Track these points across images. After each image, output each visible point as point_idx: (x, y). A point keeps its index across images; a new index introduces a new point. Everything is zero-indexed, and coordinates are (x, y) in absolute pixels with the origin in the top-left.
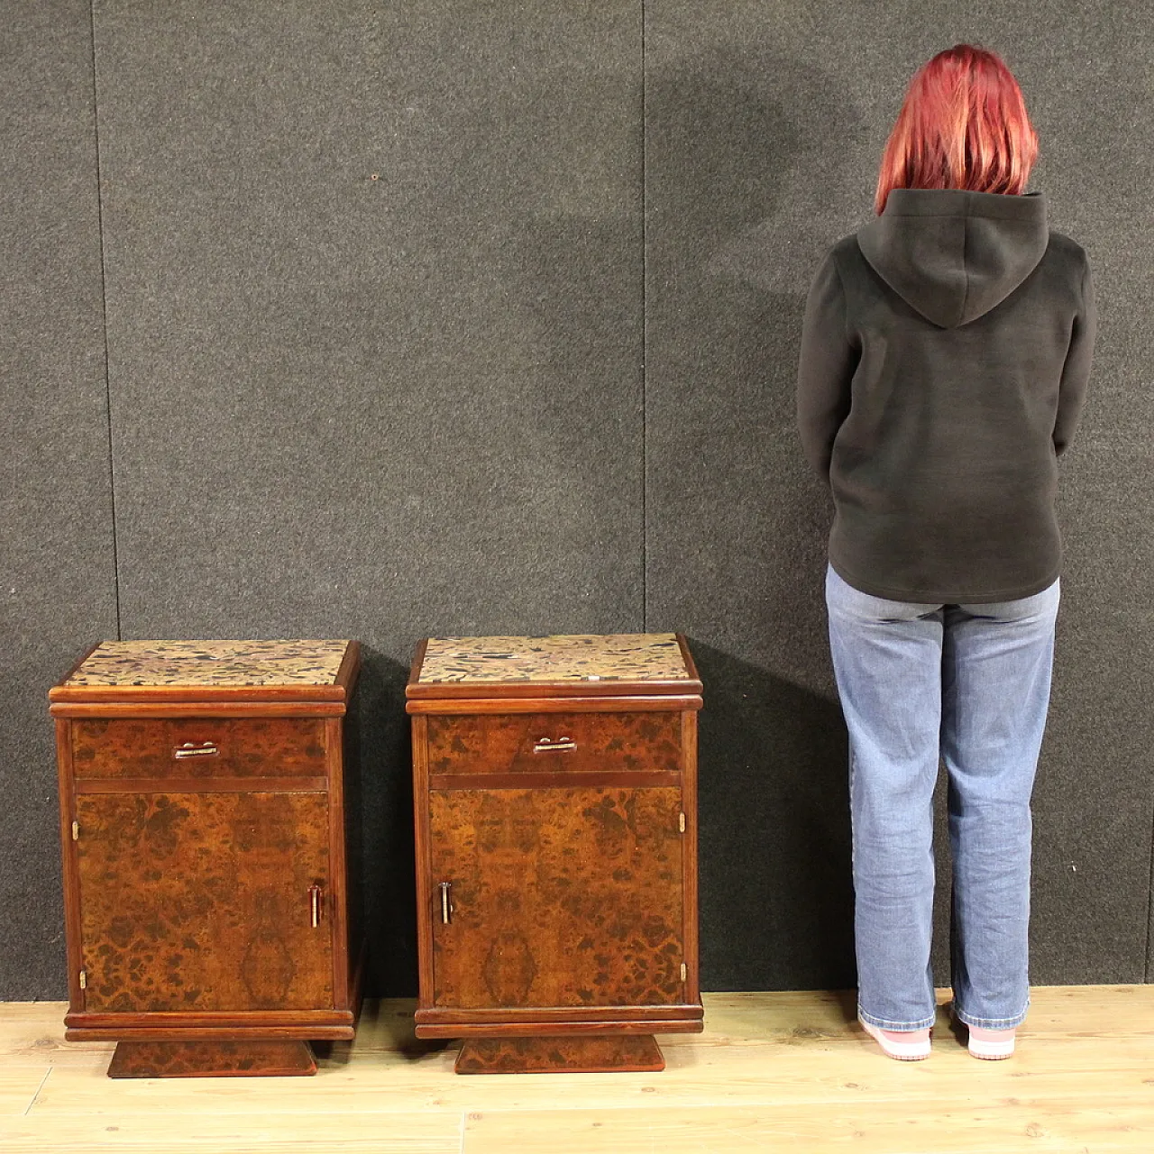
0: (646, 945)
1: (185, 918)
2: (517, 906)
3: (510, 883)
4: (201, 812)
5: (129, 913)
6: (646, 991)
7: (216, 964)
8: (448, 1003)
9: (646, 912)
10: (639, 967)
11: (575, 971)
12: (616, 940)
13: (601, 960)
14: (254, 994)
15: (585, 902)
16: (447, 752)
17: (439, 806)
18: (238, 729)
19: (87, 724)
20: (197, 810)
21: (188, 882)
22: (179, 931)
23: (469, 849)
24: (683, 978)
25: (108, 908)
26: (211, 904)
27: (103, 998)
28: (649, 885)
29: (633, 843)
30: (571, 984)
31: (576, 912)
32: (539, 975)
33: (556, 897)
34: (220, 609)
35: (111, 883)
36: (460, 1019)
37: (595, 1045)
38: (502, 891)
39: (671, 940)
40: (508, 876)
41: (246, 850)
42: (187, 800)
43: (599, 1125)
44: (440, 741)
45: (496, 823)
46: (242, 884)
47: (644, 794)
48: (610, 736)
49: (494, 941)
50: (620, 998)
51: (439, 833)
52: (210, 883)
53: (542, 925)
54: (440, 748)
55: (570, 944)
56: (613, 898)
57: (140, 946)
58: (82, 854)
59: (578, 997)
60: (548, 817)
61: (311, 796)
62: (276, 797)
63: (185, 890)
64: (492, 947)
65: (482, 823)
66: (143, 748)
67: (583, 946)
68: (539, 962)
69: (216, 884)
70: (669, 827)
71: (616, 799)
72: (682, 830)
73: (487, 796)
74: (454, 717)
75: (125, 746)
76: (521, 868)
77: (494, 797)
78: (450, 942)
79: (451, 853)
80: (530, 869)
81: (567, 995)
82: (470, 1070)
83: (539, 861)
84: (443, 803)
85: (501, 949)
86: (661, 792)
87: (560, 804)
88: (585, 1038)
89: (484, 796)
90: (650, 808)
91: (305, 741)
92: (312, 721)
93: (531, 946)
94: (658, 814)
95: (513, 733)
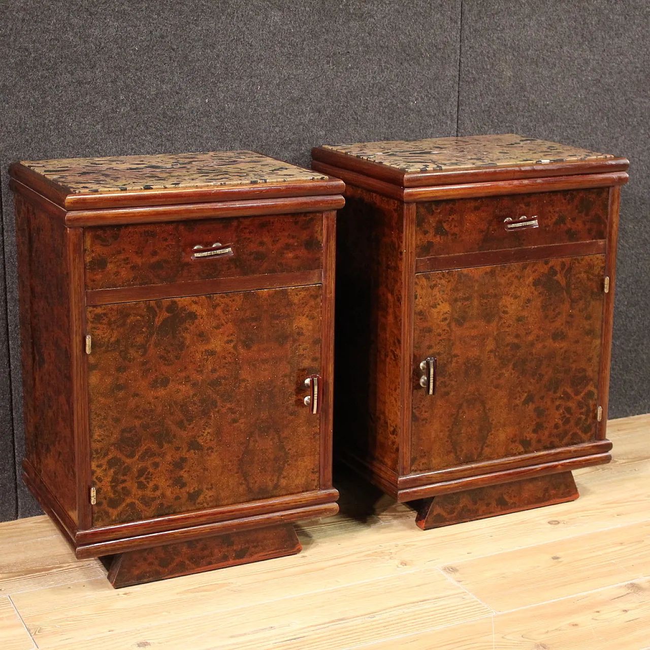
0: (573, 396)
1: (190, 421)
2: (479, 371)
3: (475, 352)
4: (208, 314)
5: (137, 423)
6: (570, 433)
7: (218, 462)
8: (421, 467)
9: (574, 366)
10: (566, 414)
11: (519, 424)
12: (551, 393)
13: (539, 412)
14: (251, 485)
15: (530, 362)
16: (430, 237)
17: (422, 288)
19: (100, 232)
20: (204, 312)
21: (194, 385)
22: (184, 434)
23: (444, 324)
24: (599, 418)
25: (117, 420)
26: (214, 403)
27: (110, 510)
28: (577, 342)
29: (568, 306)
30: (515, 436)
31: (523, 372)
32: (493, 432)
33: (509, 361)
34: (99, 127)
35: (121, 394)
37: (531, 486)
38: (468, 360)
41: (248, 347)
42: (196, 303)
44: (426, 226)
45: (467, 299)
46: (244, 380)
47: (579, 263)
48: (557, 213)
49: (460, 407)
50: (551, 443)
51: (421, 313)
52: (214, 384)
53: (497, 387)
54: (426, 233)
55: (517, 402)
56: (551, 356)
57: (148, 453)
58: (92, 367)
59: (520, 447)
60: (506, 289)
61: (307, 290)
62: (277, 292)
63: (191, 393)
64: (458, 412)
65: (456, 300)
66: (154, 253)
67: (526, 402)
68: (493, 420)
69: (220, 384)
70: (596, 290)
71: (558, 268)
72: (607, 291)
73: (460, 275)
75: (137, 253)
76: (483, 338)
77: (466, 276)
78: (425, 412)
79: (430, 330)
80: (490, 338)
81: (512, 446)
82: (435, 525)
83: (498, 329)
84: (426, 284)
85: (465, 413)
86: (591, 260)
87: (517, 277)
88: (523, 481)
89: (458, 275)
90: (582, 274)
91: (304, 236)
92: (311, 216)
93: (488, 407)
94: (589, 279)
95: (484, 215)
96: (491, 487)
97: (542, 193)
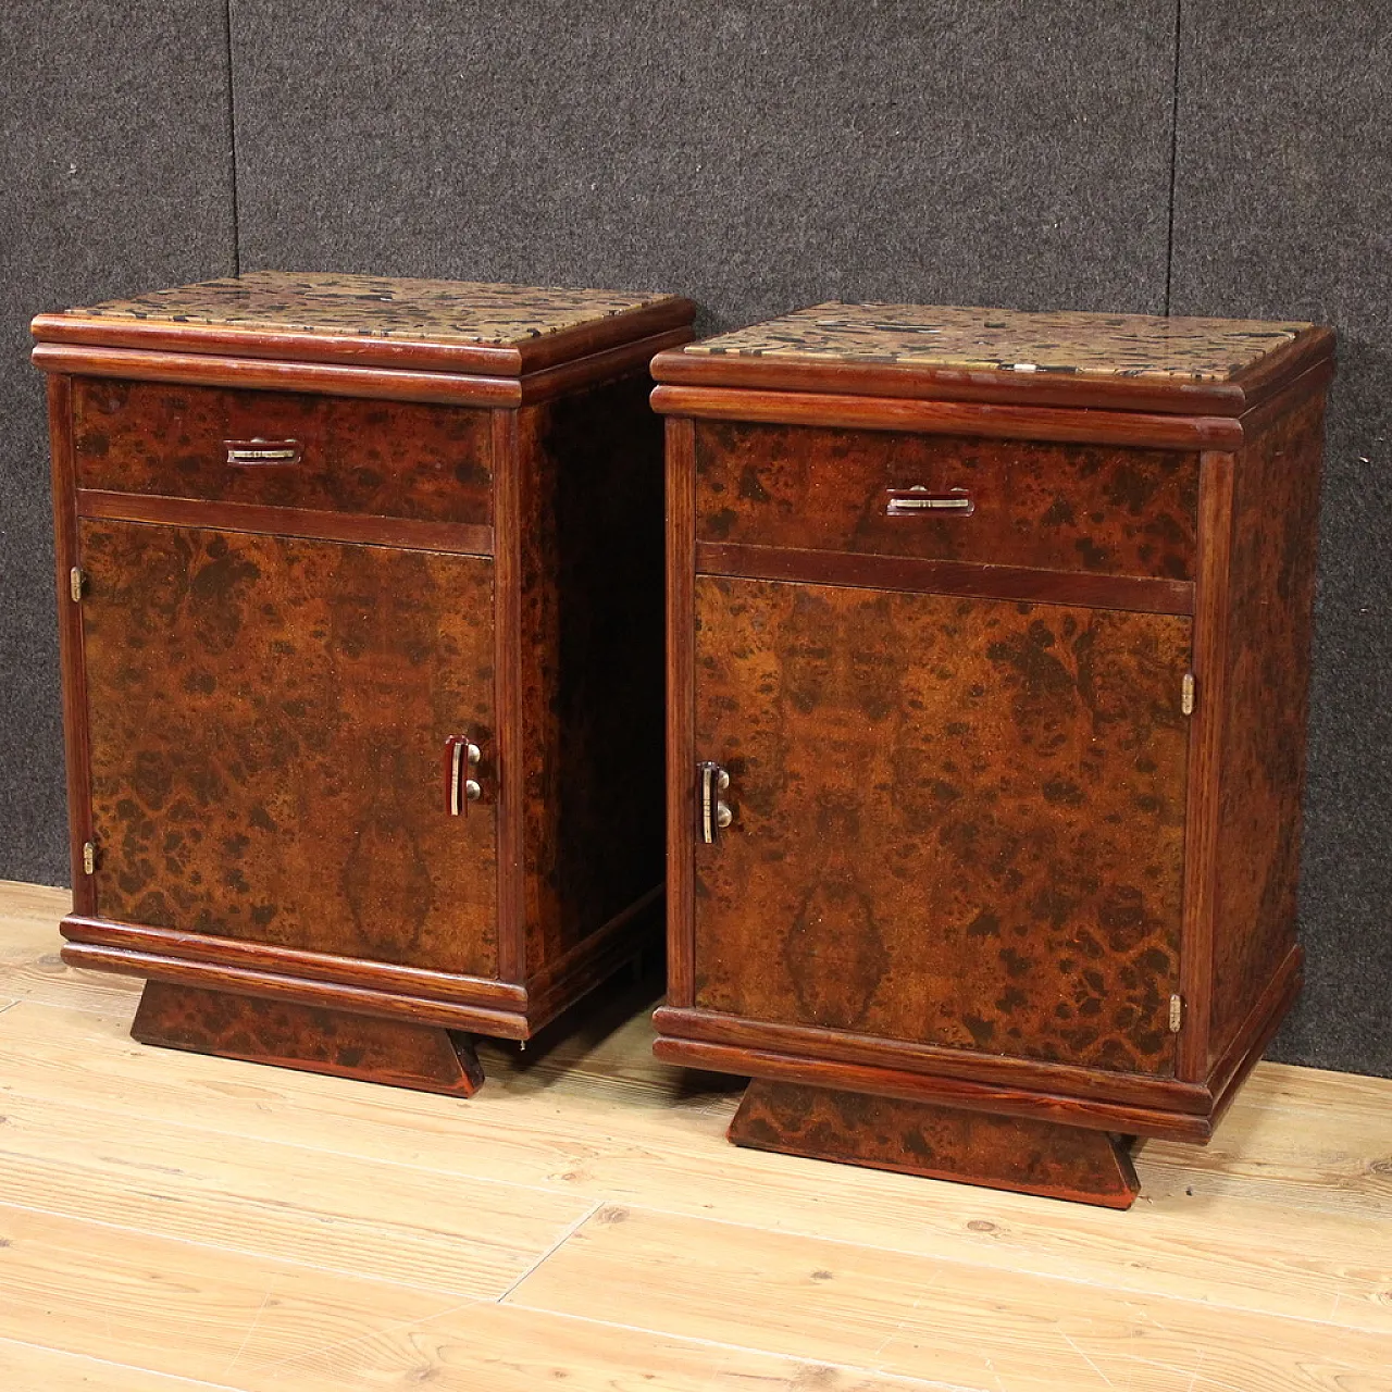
0: (1106, 948)
1: (253, 769)
2: (853, 828)
3: (843, 780)
4: (279, 574)
5: (163, 747)
6: (1102, 1039)
7: (300, 862)
8: (719, 1002)
9: (1108, 876)
10: (1089, 988)
11: (960, 975)
12: (1046, 925)
13: (1014, 964)
14: (366, 929)
15: (985, 836)
16: (728, 498)
17: (712, 608)
18: (341, 419)
19: (96, 388)
20: (273, 568)
21: (258, 703)
22: (243, 792)
23: (764, 699)
24: (1175, 1025)
25: (131, 735)
26: (294, 747)
27: (124, 895)
28: (1114, 819)
29: (1088, 727)
30: (951, 1001)
31: (968, 856)
32: (892, 975)
33: (929, 820)
35: (136, 688)
36: (733, 1037)
38: (824, 795)
39: (1155, 941)
40: (838, 765)
41: (355, 655)
42: (257, 546)
43: (825, 1276)
44: (718, 474)
45: (820, 654)
46: (347, 716)
47: (1112, 625)
48: (1051, 494)
49: (808, 894)
50: (1047, 1046)
51: (710, 663)
52: (294, 709)
53: (901, 872)
54: (717, 488)
55: (954, 921)
56: (1042, 837)
57: (182, 810)
58: (91, 628)
59: (964, 1031)
60: (917, 653)
61: (465, 562)
62: (404, 556)
63: (254, 716)
64: (804, 904)
65: (792, 651)
66: (185, 441)
67: (979, 928)
68: (892, 948)
69: (304, 713)
70: (1164, 702)
71: (1056, 629)
72: (1187, 710)
73: (802, 598)
74: (745, 426)
75: (156, 435)
76: (862, 754)
77: (817, 601)
78: (726, 883)
79: (732, 705)
80: (881, 758)
81: (943, 1023)
82: (755, 1141)
83: (898, 741)
84: (720, 603)
85: (821, 911)
86: (1149, 625)
87: (943, 628)
88: (975, 1114)
89: (797, 596)
90: (1125, 656)
91: (455, 452)
92: (468, 414)
93: (877, 914)
94: (1142, 670)
95: (856, 470)
96: (890, 1101)
97: (1009, 441)
